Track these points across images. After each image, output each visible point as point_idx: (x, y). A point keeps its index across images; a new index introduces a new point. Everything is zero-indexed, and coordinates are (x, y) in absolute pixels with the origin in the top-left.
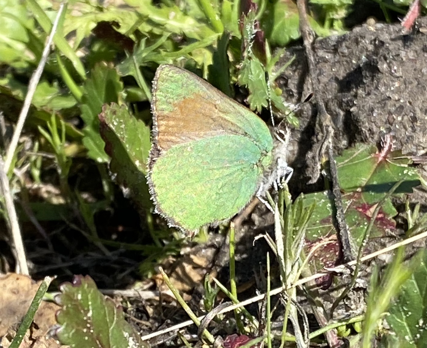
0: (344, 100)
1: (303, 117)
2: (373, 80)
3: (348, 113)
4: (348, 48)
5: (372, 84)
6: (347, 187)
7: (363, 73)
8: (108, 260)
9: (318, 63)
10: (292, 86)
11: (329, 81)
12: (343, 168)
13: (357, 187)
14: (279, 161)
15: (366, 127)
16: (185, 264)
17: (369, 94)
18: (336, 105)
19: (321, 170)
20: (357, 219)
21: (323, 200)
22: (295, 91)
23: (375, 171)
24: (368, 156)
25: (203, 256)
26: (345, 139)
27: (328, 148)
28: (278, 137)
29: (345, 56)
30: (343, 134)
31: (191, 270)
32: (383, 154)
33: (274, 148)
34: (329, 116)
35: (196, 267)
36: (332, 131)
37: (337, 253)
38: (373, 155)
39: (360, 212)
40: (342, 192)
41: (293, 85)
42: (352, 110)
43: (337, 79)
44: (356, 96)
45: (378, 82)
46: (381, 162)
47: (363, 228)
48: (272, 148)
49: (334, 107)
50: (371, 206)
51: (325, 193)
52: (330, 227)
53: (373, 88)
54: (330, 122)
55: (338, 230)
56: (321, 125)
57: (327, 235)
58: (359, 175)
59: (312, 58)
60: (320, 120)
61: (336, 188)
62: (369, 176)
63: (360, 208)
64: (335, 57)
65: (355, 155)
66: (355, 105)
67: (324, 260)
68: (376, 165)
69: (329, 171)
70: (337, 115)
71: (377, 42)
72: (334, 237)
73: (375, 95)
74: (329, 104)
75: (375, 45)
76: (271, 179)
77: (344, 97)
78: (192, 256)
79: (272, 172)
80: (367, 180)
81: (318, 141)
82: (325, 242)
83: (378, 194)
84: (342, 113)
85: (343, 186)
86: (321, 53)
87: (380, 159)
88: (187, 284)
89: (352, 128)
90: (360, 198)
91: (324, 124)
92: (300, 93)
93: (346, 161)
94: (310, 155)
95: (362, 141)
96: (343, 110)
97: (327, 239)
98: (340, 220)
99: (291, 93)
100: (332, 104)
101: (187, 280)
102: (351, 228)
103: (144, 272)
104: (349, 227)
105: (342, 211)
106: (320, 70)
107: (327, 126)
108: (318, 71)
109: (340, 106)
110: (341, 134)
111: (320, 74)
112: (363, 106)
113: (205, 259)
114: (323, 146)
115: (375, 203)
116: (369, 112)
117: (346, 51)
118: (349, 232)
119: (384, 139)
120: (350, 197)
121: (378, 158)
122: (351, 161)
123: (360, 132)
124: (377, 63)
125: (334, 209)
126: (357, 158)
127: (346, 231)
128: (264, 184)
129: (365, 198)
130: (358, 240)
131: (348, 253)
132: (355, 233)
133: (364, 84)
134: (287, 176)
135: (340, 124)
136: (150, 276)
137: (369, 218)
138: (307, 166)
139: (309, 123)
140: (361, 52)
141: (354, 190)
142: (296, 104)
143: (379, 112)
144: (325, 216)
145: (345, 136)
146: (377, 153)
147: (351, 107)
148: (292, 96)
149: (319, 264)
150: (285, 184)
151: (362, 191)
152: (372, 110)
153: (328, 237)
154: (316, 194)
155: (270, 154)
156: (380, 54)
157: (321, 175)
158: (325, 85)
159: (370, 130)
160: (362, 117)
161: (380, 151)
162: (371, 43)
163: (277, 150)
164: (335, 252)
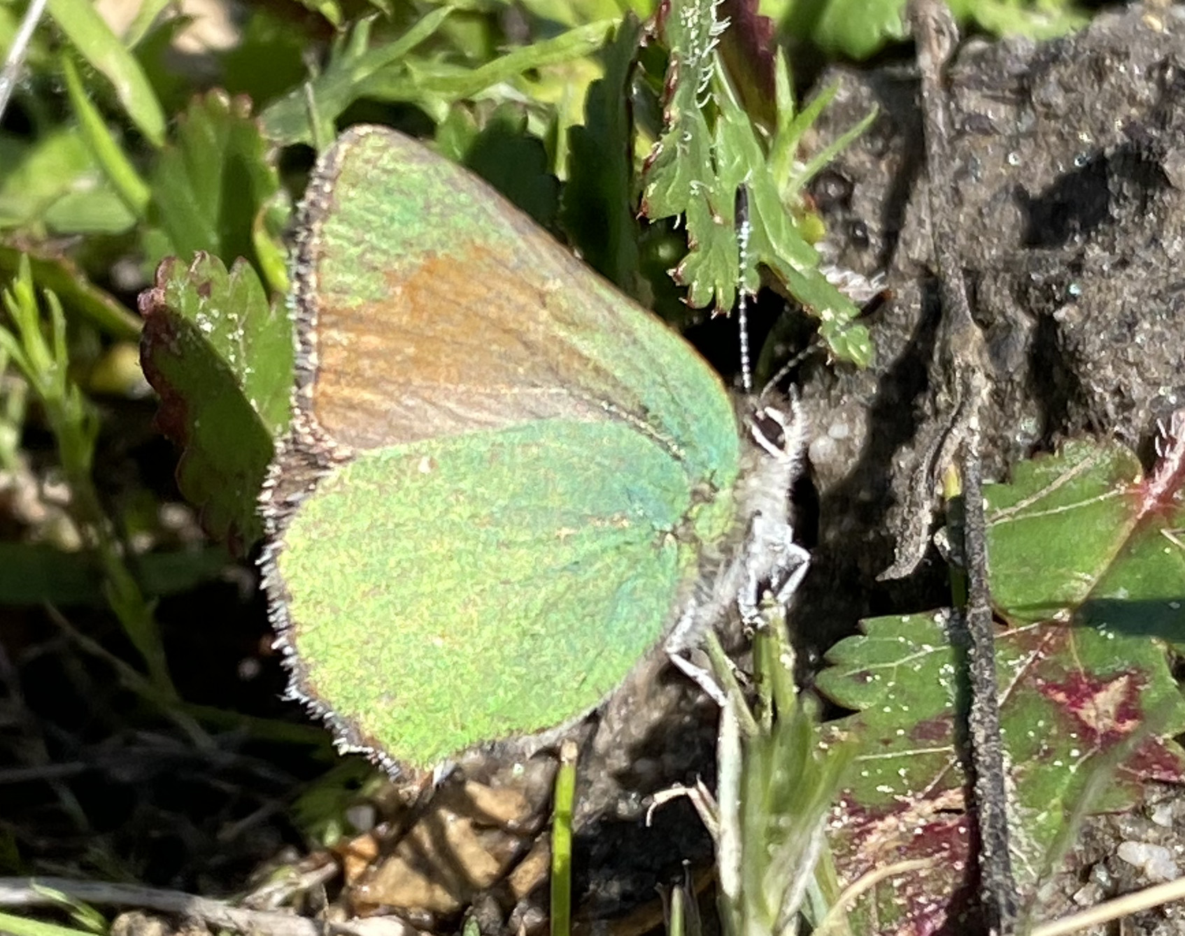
0: (1034, 277)
1: (889, 326)
2: (1142, 211)
3: (1047, 326)
4: (1067, 89)
5: (1140, 227)
6: (1020, 600)
7: (1113, 183)
9: (961, 133)
10: (867, 208)
11: (995, 197)
12: (1006, 532)
13: (1055, 605)
15: (1104, 381)
16: (448, 816)
17: (1124, 263)
18: (1006, 292)
19: (933, 529)
20: (1042, 734)
21: (928, 648)
22: (874, 225)
23: (1126, 551)
24: (1106, 489)
26: (1031, 415)
27: (963, 447)
28: (756, 432)
29: (1056, 117)
30: (1027, 397)
31: (465, 834)
32: (1160, 484)
33: (742, 475)
34: (978, 333)
36: (983, 387)
37: (959, 866)
38: (1122, 489)
39: (1060, 704)
40: (999, 619)
41: (868, 206)
42: (1060, 315)
43: (1021, 196)
44: (1077, 267)
45: (1161, 222)
46: (1149, 515)
47: (1065, 769)
49: (999, 298)
50: (1097, 687)
51: (941, 618)
52: (942, 758)
53: (1139, 240)
54: (980, 354)
55: (973, 776)
56: (947, 364)
57: (929, 788)
58: (1065, 559)
59: (938, 117)
60: (945, 343)
61: (980, 609)
62: (1104, 567)
63: (1058, 688)
64: (1019, 118)
65: (1057, 484)
66: (1073, 299)
67: (910, 890)
68: (1131, 524)
69: (959, 536)
70: (1010, 326)
71: (1169, 74)
72: (954, 798)
73: (1147, 265)
74: (984, 288)
75: (1162, 82)
76: (724, 590)
77: (1038, 265)
78: (473, 788)
79: (728, 564)
80: (1094, 581)
81: (937, 412)
82: (920, 813)
83: (1131, 641)
84: (1027, 323)
85: (1006, 596)
86: (972, 101)
87: (1149, 503)
88: (447, 887)
89: (1058, 376)
90: (1062, 647)
91: (957, 361)
92: (891, 236)
93: (1025, 504)
94: (904, 459)
95: (1089, 427)
96: (1030, 312)
97: (928, 807)
98: (980, 736)
99: (859, 233)
100: (993, 288)
101: (447, 872)
102: (1017, 768)
104: (1013, 762)
105: (992, 699)
106: (967, 158)
107: (969, 369)
108: (957, 163)
109: (1021, 297)
110: (1018, 395)
111: (962, 173)
112: (1102, 306)
113: (520, 798)
114: (948, 443)
115: (1116, 676)
116: (1120, 325)
117: (1059, 99)
118: (1009, 784)
119: (1168, 429)
120: (1026, 642)
121: (1139, 499)
122: (1043, 504)
123: (1082, 396)
124: (1163, 153)
125: (966, 685)
126: (1064, 494)
127: (998, 780)
128: (701, 603)
129: (1081, 653)
130: (1042, 817)
131: (999, 878)
132: (1032, 792)
133: (1112, 221)
134: (787, 574)
135: (1017, 362)
136: (331, 838)
137: (1087, 732)
139: (911, 347)
140: (1113, 105)
141: (1046, 614)
142: (870, 275)
143: (1158, 328)
144: (930, 711)
145: (1032, 403)
146: (1138, 480)
147: (1059, 305)
148: (863, 243)
149: (888, 902)
150: (777, 613)
151: (1074, 623)
152: (1131, 324)
153: (932, 796)
154: (906, 619)
155: (724, 494)
156: (1175, 122)
157: (932, 548)
158: (980, 213)
159: (1117, 391)
160: (1095, 345)
161: (1149, 474)
162: (1149, 77)
163: (753, 482)
164: (954, 857)
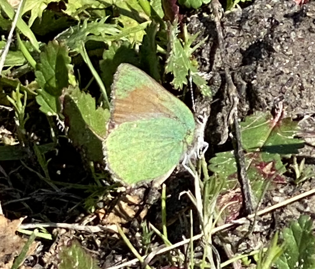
0: (246, 73)
1: (214, 85)
2: (269, 57)
3: (249, 85)
4: (250, 26)
5: (269, 60)
6: (249, 147)
7: (262, 50)
8: (58, 196)
9: (226, 37)
10: (205, 55)
11: (236, 51)
12: (245, 132)
13: (257, 148)
14: (199, 138)
15: (263, 97)
16: (122, 202)
17: (265, 70)
18: (240, 77)
19: (229, 133)
20: (256, 175)
21: (230, 159)
22: (207, 59)
23: (270, 135)
24: (265, 121)
25: (136, 195)
26: (248, 104)
27: (234, 115)
28: (198, 120)
29: (248, 32)
30: (246, 100)
31: (127, 207)
32: (277, 119)
33: (195, 129)
34: (235, 88)
35: (130, 204)
36: (237, 100)
37: (241, 203)
38: (269, 121)
39: (259, 169)
40: (245, 152)
42: (253, 82)
43: (241, 51)
44: (255, 71)
45: (274, 59)
46: (275, 127)
47: (260, 183)
48: (194, 129)
49: (238, 78)
50: (266, 164)
51: (232, 152)
52: (235, 182)
53: (269, 63)
54: (236, 92)
55: (242, 185)
56: (228, 95)
57: (234, 188)
58: (257, 138)
59: (220, 34)
60: (228, 91)
61: (241, 150)
62: (266, 139)
63: (258, 165)
64: (239, 33)
65: (255, 121)
66: (255, 79)
67: (232, 209)
68: (271, 129)
69: (234, 134)
70: (242, 85)
71: (273, 21)
72: (239, 190)
73: (271, 69)
74: (235, 76)
75: (271, 23)
76: (193, 152)
77: (247, 70)
78: (127, 196)
79: (193, 147)
80: (264, 141)
81: (226, 104)
82: (232, 193)
83: (273, 154)
84: (245, 84)
85: (246, 147)
86: (228, 29)
87: (274, 124)
88: (125, 219)
89: (253, 95)
90: (258, 157)
91: (231, 94)
92: (212, 62)
93: (248, 126)
94: (219, 115)
95: (261, 107)
96: (246, 82)
97: (234, 192)
98: (243, 177)
99: (205, 62)
100: (237, 76)
101: (124, 215)
102: (251, 182)
103: (88, 207)
104: (251, 181)
105: (245, 169)
106: (228, 43)
107: (233, 96)
108: (226, 44)
109: (244, 79)
111: (227, 46)
112: (262, 80)
113: (138, 198)
114: (231, 113)
115: (270, 162)
116: (266, 84)
117: (248, 28)
118: (250, 186)
119: (278, 106)
120: (251, 156)
121: (272, 123)
122: (252, 126)
123: (259, 101)
124: (273, 44)
125: (239, 166)
126: (256, 123)
127: (247, 185)
128: (188, 154)
129: (263, 157)
130: (257, 192)
131: (249, 204)
132: (254, 187)
133: (263, 59)
134: (204, 148)
135: (243, 93)
136: (93, 210)
137: (264, 174)
138: (218, 125)
139: (219, 90)
140: (261, 29)
141: (254, 150)
142: (208, 72)
143: (274, 84)
144: (232, 172)
145: (248, 102)
146: (272, 119)
147: (253, 80)
148: (205, 65)
149: (227, 212)
150: (203, 156)
151: (261, 151)
152: (268, 84)
153: (234, 190)
154: (225, 153)
155: (192, 134)
156: (275, 37)
157: (229, 137)
158: (232, 55)
159: (267, 99)
160: (261, 89)
161: (274, 118)
162: (268, 21)
163: (198, 131)
164: (240, 202)
